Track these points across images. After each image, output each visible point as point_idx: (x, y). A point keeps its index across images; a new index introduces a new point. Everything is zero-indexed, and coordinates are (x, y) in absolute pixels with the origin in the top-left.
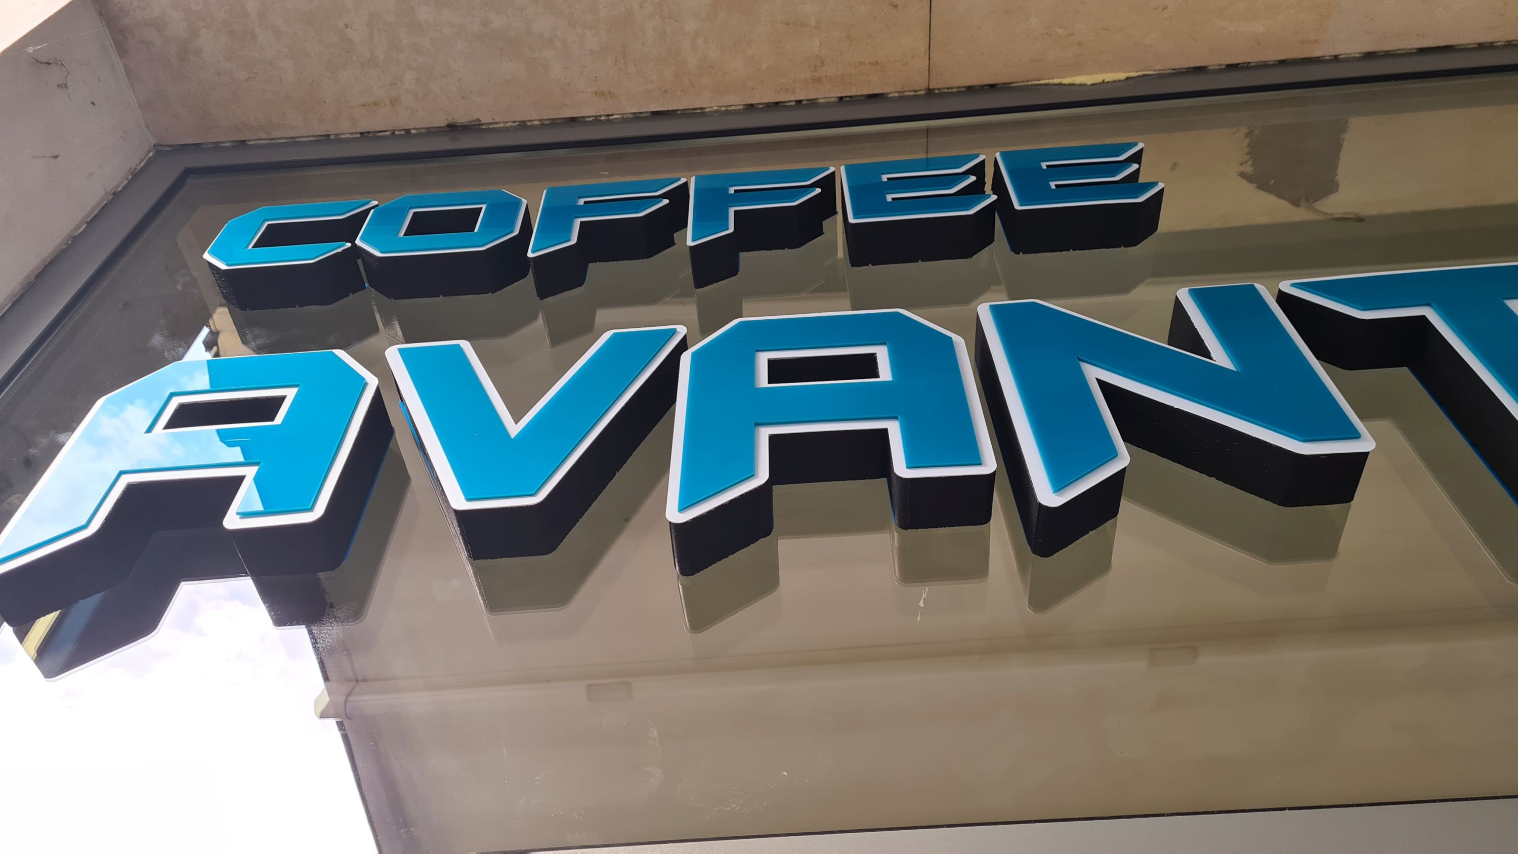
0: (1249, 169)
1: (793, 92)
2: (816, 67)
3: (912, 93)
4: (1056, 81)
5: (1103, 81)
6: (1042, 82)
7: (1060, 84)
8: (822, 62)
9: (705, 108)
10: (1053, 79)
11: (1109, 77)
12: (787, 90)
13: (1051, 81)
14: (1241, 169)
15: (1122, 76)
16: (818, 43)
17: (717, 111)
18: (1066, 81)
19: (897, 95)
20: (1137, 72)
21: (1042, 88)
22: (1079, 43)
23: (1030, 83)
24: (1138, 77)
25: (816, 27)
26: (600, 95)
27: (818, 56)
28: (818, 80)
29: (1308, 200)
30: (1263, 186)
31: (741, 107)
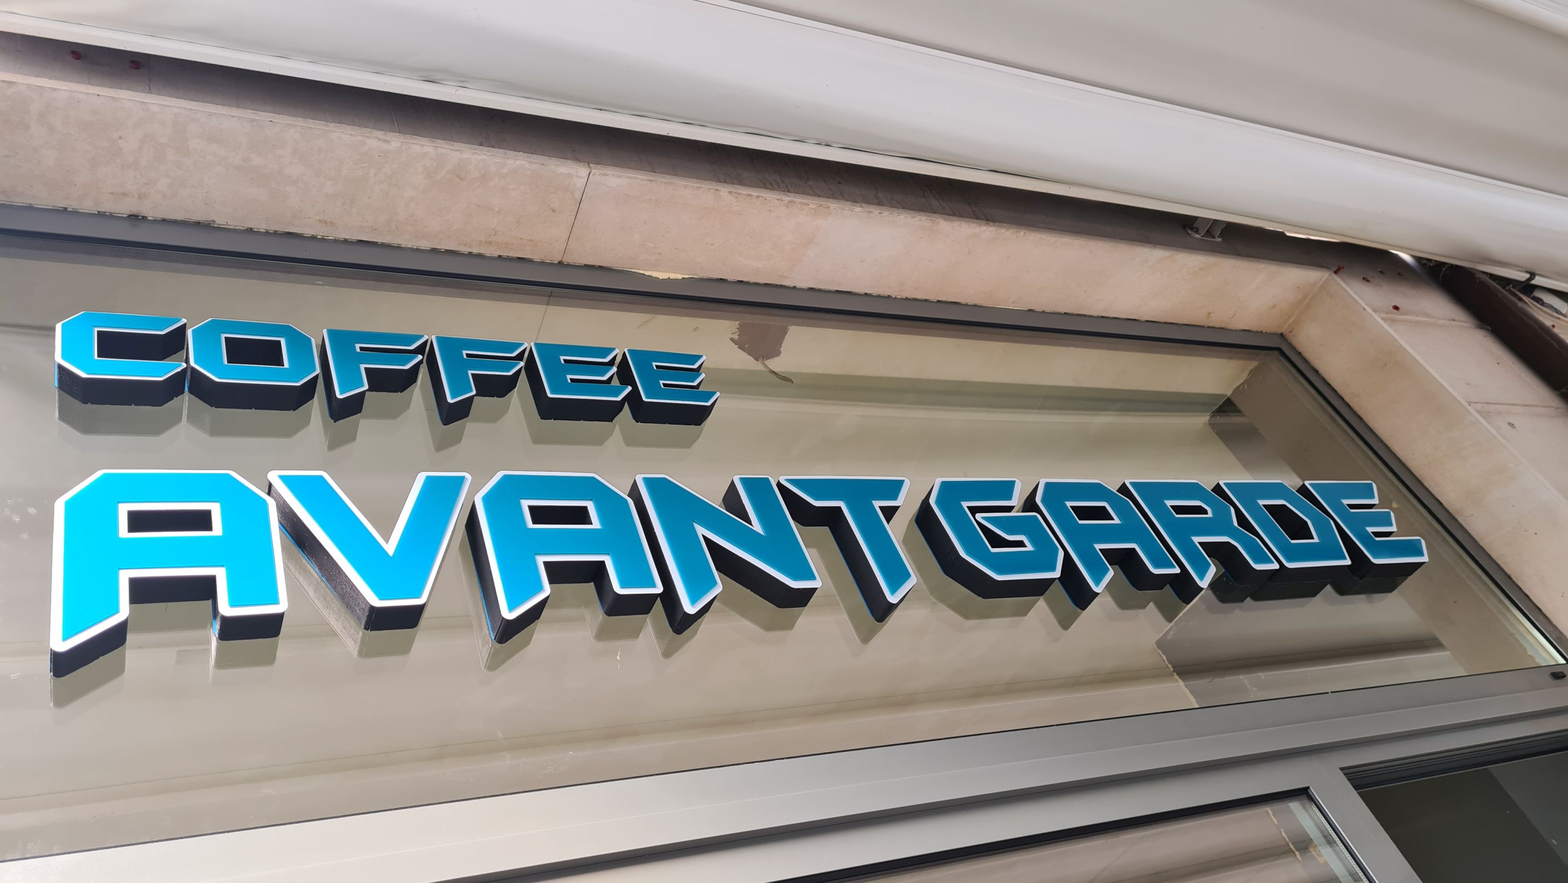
0: (736, 337)
1: (469, 247)
2: (490, 235)
3: (550, 261)
4: (641, 272)
5: (669, 278)
6: (632, 270)
7: (643, 274)
8: (496, 233)
9: (401, 245)
10: (639, 270)
11: (673, 276)
12: (465, 245)
13: (638, 271)
14: (732, 336)
15: (680, 277)
16: (496, 221)
17: (410, 248)
18: (647, 273)
19: (539, 260)
20: (689, 275)
21: (631, 273)
22: (660, 254)
23: (625, 269)
24: (689, 278)
25: (498, 212)
26: (323, 222)
27: (494, 229)
28: (490, 243)
29: (763, 358)
30: (742, 347)
31: (429, 249)
